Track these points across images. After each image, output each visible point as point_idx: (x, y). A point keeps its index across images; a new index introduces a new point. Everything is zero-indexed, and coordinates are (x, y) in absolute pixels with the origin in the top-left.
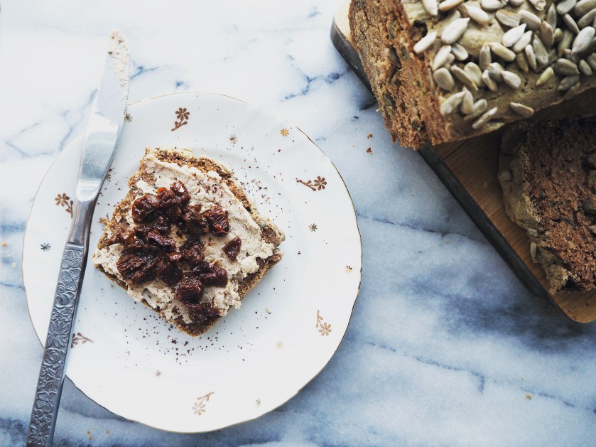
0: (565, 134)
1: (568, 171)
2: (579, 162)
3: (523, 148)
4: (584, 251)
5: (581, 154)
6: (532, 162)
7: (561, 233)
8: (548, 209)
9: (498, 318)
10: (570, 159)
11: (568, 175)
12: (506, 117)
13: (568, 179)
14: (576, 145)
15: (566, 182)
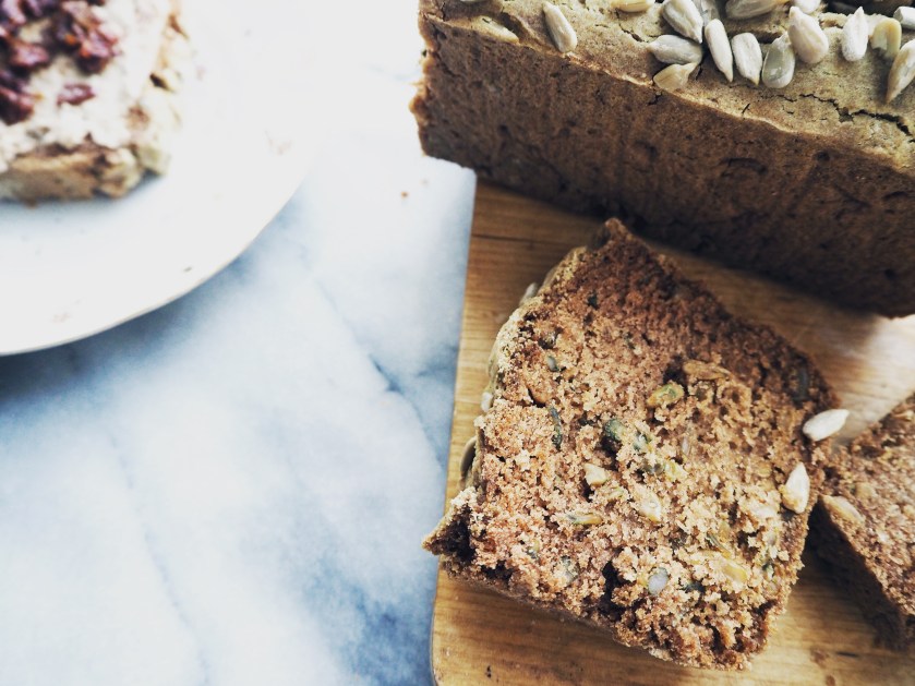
0: (677, 297)
1: (632, 347)
2: (667, 358)
3: (583, 250)
4: (537, 494)
5: (680, 350)
6: (579, 280)
7: (523, 425)
8: (538, 366)
9: (341, 603)
10: (653, 337)
11: (626, 354)
12: (526, 25)
13: (619, 359)
14: (684, 329)
15: (611, 360)
